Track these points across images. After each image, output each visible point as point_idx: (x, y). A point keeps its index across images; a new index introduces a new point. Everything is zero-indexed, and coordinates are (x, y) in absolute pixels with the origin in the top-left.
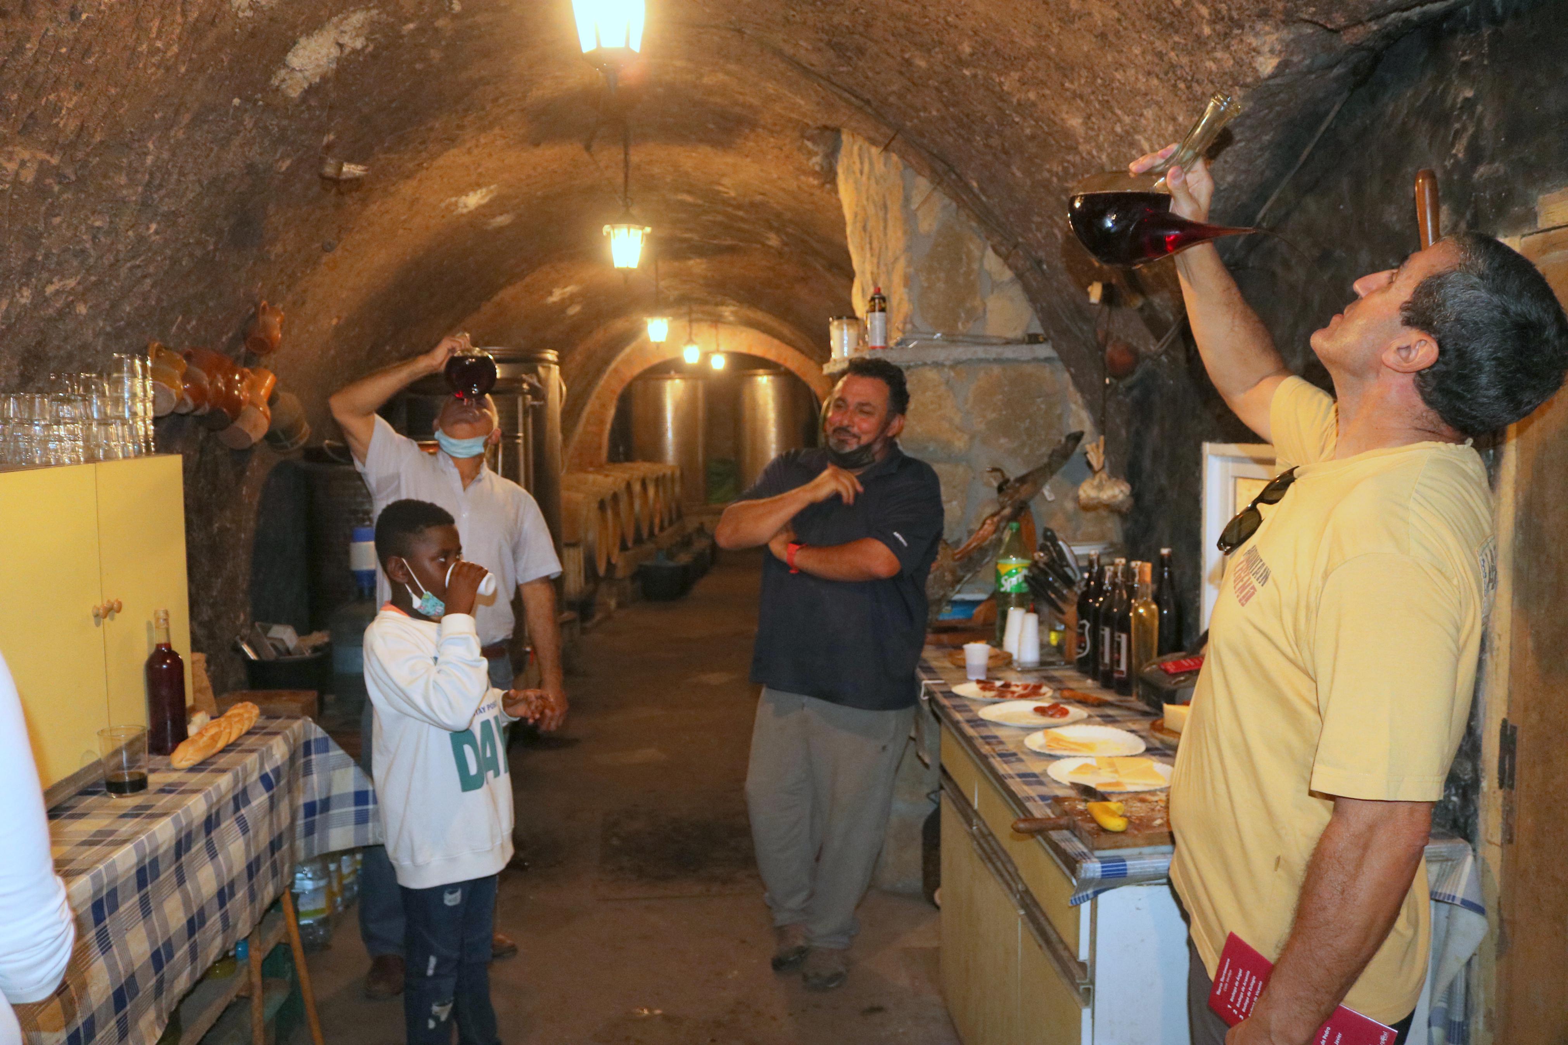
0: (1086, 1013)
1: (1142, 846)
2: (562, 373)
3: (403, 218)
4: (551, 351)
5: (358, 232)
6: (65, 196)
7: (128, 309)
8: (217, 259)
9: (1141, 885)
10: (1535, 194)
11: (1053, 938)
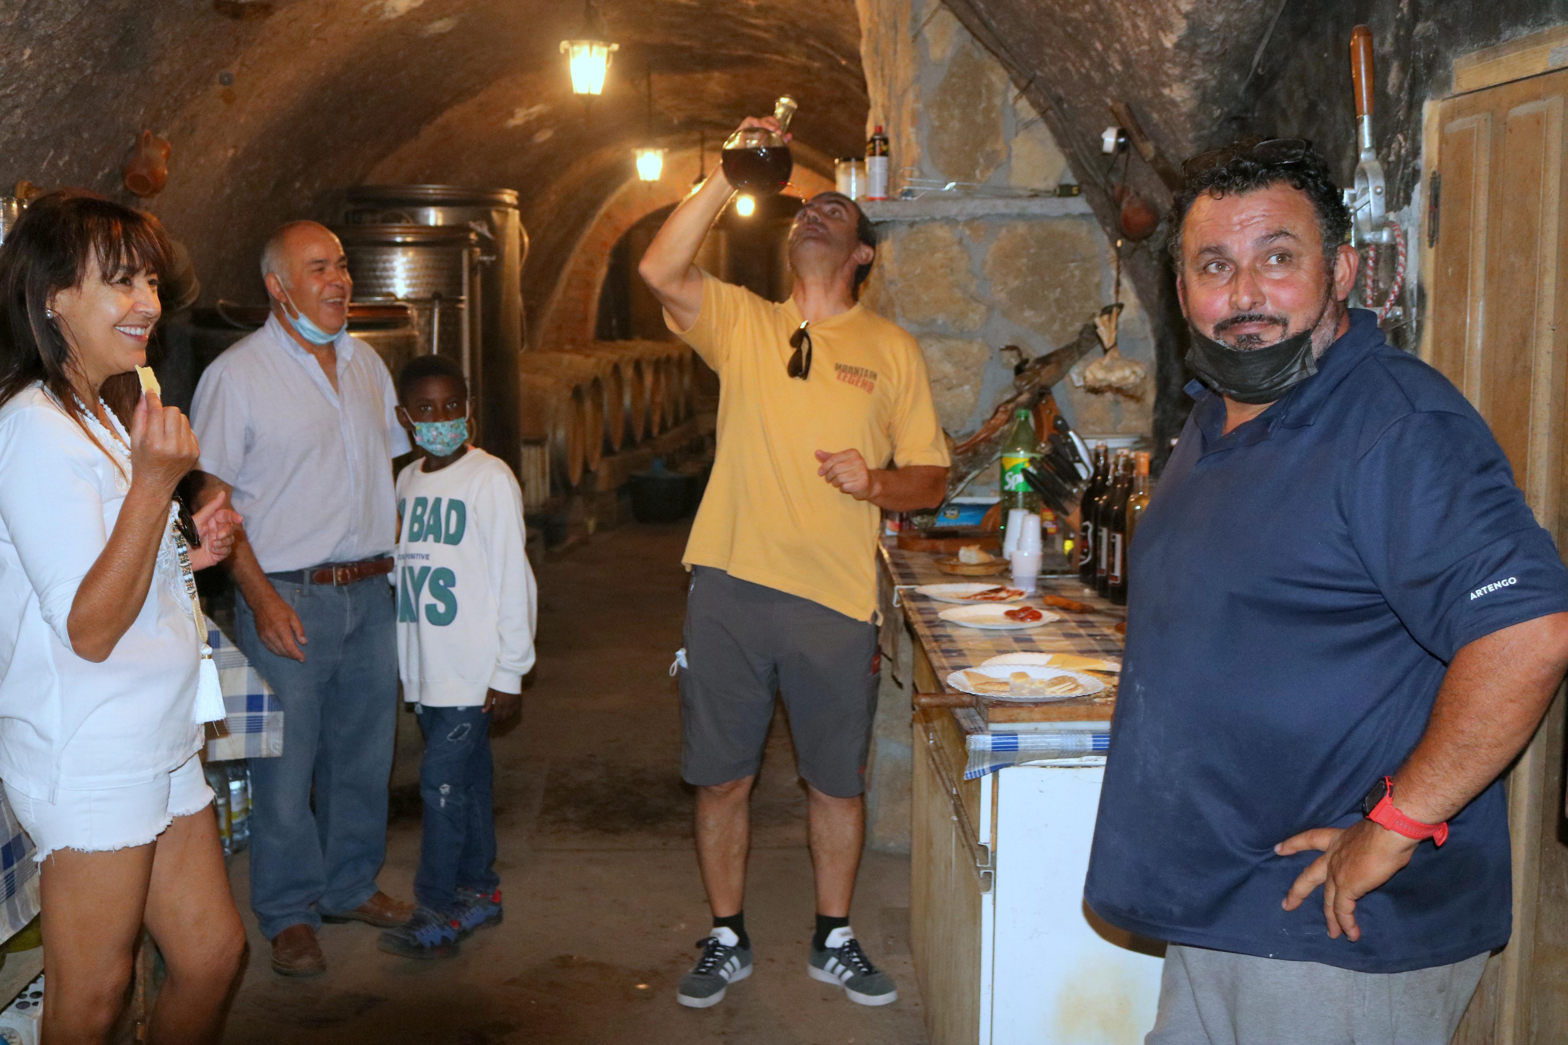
0: (987, 898)
1: (1038, 721)
2: (523, 219)
3: (316, 26)
4: (509, 191)
5: (261, 44)
8: (94, 84)
9: (1044, 767)
10: (1451, 57)
11: (969, 832)
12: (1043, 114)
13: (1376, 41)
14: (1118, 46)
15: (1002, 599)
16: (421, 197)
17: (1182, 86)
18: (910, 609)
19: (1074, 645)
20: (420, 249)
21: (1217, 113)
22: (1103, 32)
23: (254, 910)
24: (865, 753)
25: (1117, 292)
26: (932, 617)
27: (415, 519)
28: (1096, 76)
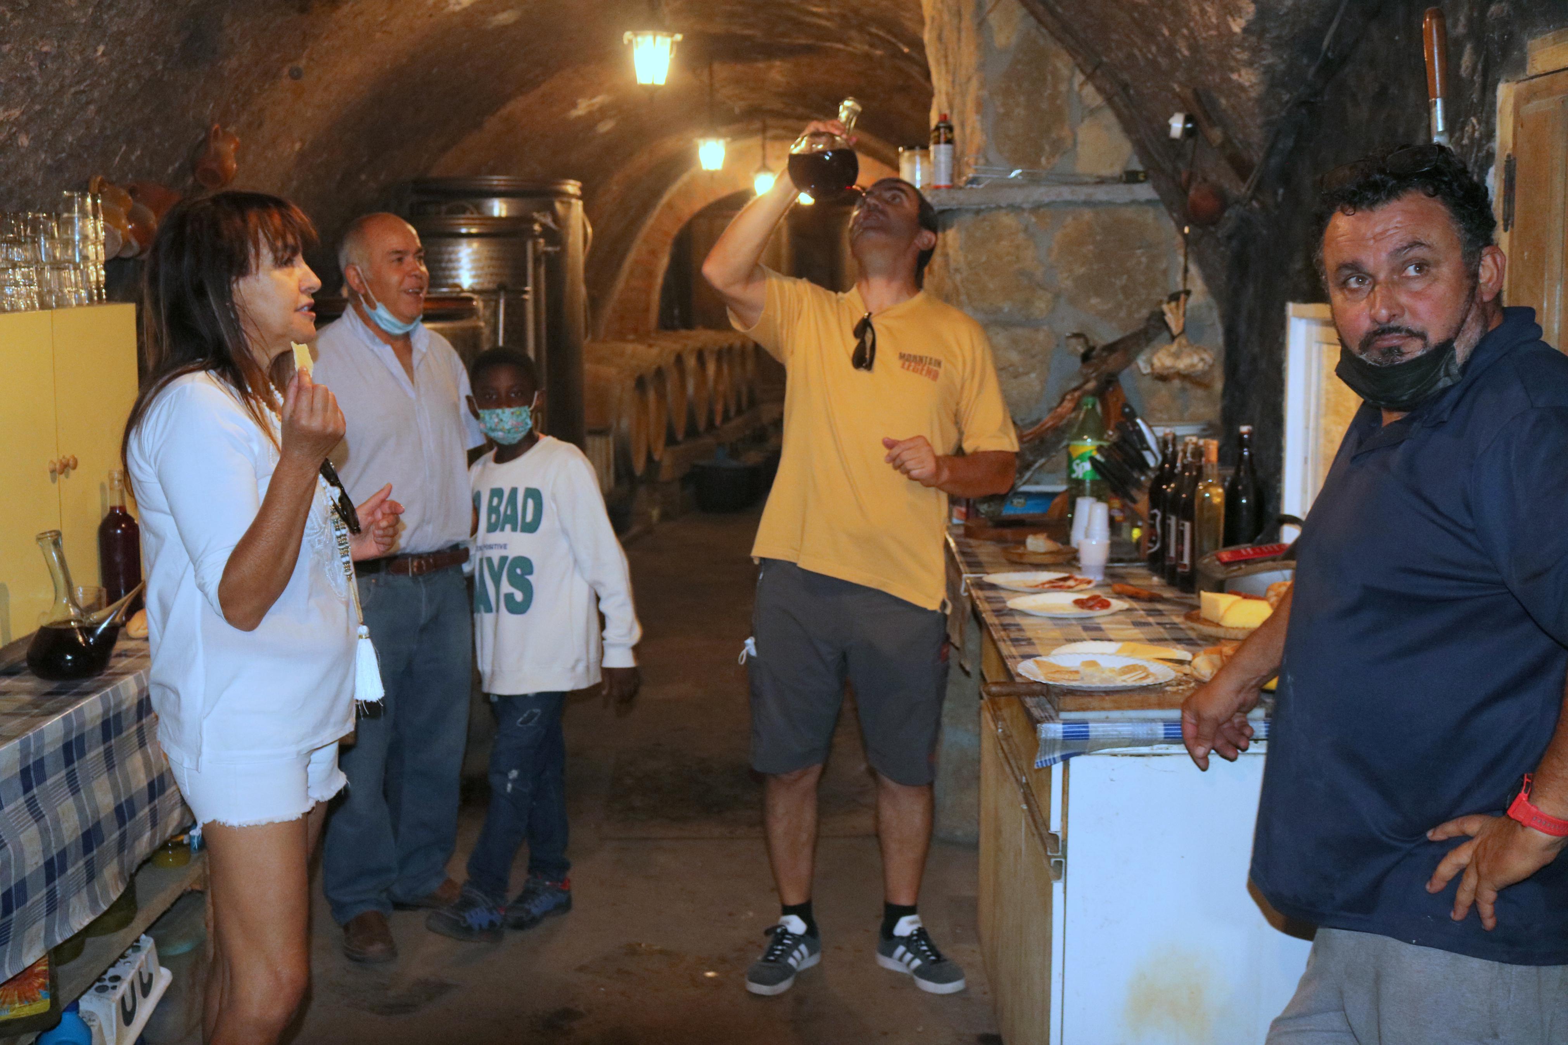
0: (1057, 887)
1: (1109, 709)
2: (586, 209)
3: (381, 19)
4: (572, 182)
5: (327, 38)
6: (16, 22)
7: (70, 139)
8: (165, 79)
9: (1115, 755)
10: (1526, 38)
11: (1040, 821)
12: (1109, 100)
13: (1449, 22)
14: (1185, 31)
15: (1070, 587)
16: (486, 188)
17: (1250, 71)
18: (978, 598)
19: (1142, 633)
20: (484, 240)
21: (1286, 97)
22: (1170, 17)
23: (327, 897)
24: (934, 741)
25: (1185, 278)
26: (998, 606)
27: (492, 510)
28: (1163, 62)
